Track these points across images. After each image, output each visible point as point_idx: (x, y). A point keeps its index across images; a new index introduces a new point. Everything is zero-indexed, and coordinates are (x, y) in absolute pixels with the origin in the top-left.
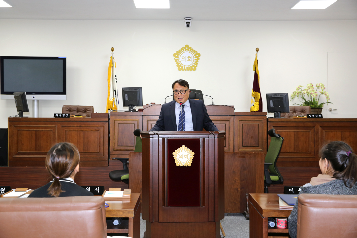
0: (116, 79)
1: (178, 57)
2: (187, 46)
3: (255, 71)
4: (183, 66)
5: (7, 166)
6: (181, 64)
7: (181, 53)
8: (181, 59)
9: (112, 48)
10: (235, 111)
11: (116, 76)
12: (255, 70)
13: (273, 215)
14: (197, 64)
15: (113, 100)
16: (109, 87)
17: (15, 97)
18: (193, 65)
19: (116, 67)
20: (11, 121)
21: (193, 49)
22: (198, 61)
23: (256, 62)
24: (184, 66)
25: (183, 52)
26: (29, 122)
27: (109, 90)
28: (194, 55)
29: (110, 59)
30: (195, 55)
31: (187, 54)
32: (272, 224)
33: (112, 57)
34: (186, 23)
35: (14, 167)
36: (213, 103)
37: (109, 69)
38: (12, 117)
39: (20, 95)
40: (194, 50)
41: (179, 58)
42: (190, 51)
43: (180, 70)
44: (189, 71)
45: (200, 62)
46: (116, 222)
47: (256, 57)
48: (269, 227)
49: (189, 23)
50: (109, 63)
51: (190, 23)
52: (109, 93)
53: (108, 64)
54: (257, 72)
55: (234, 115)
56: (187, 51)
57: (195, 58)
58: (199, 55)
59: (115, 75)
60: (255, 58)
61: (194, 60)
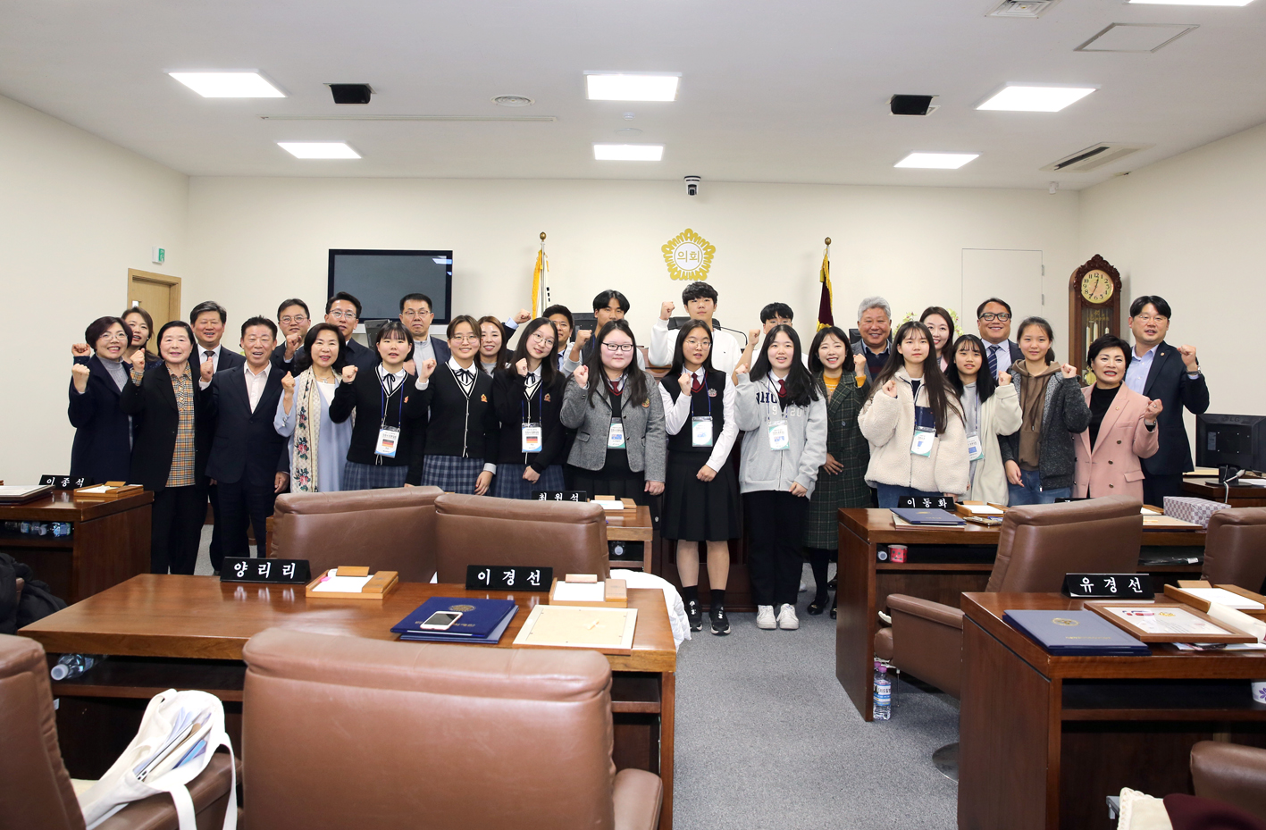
0: (548, 295)
1: (672, 253)
2: (689, 231)
3: (824, 284)
4: (680, 271)
6: (676, 266)
7: (678, 245)
8: (677, 256)
9: (543, 233)
11: (548, 289)
12: (823, 280)
13: (884, 540)
14: (709, 266)
17: (367, 330)
18: (700, 269)
19: (548, 271)
21: (700, 238)
22: (710, 262)
23: (826, 266)
24: (682, 271)
25: (680, 242)
28: (702, 248)
29: (537, 255)
30: (704, 249)
31: (688, 247)
32: (883, 556)
33: (541, 251)
34: (687, 187)
37: (535, 275)
40: (704, 240)
41: (673, 255)
42: (695, 241)
43: (674, 278)
45: (714, 262)
46: (619, 550)
47: (826, 256)
48: (878, 561)
49: (694, 186)
50: (536, 264)
51: (697, 187)
53: (534, 266)
54: (827, 285)
56: (689, 241)
57: (705, 254)
58: (713, 249)
59: (546, 285)
60: (823, 258)
61: (704, 259)
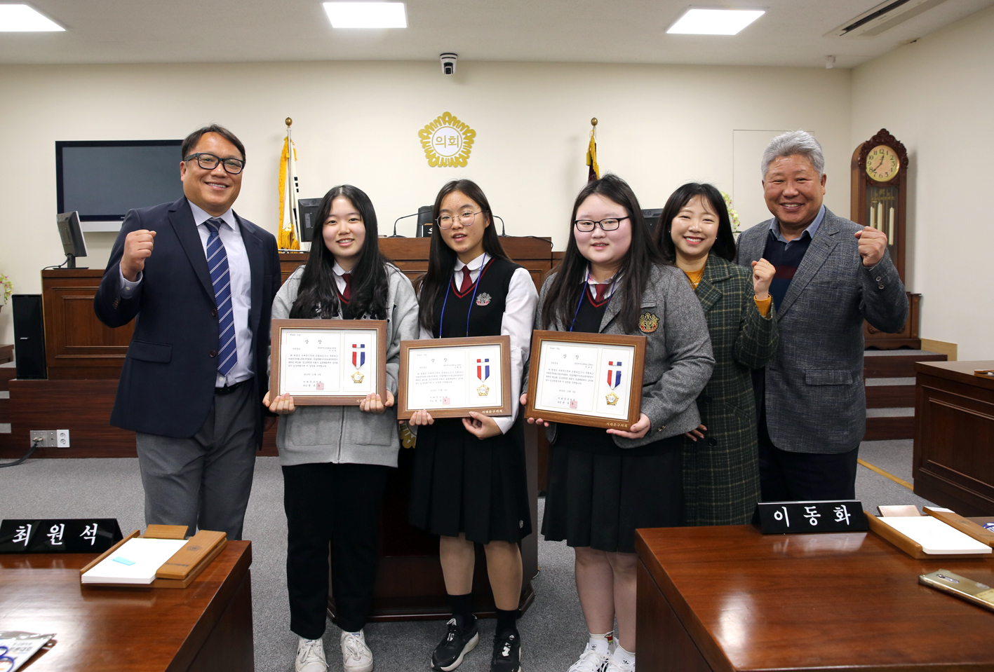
0: (297, 185)
1: (429, 138)
2: (447, 114)
3: (591, 167)
4: (439, 157)
5: (43, 378)
6: (434, 152)
7: (436, 130)
8: (435, 142)
9: (288, 118)
10: (553, 250)
11: (296, 179)
12: (591, 164)
14: (469, 152)
15: (290, 230)
16: (282, 201)
18: (460, 155)
19: (296, 159)
20: (49, 277)
21: (459, 121)
22: (471, 147)
23: (593, 146)
24: (441, 157)
25: (440, 127)
26: (87, 280)
27: (282, 208)
28: (461, 133)
29: (283, 143)
30: (463, 134)
31: (447, 132)
33: (287, 138)
34: (443, 66)
35: (59, 381)
36: (504, 231)
37: (281, 164)
38: (52, 269)
39: (67, 219)
40: (463, 124)
41: (430, 140)
42: (453, 125)
43: (432, 165)
44: (452, 168)
45: (475, 148)
47: (592, 137)
49: (451, 64)
50: (281, 152)
51: (454, 66)
52: (282, 214)
53: (279, 154)
54: (594, 168)
55: (552, 260)
56: (447, 125)
57: (464, 141)
58: (474, 133)
59: (294, 175)
60: (590, 139)
61: (463, 144)
